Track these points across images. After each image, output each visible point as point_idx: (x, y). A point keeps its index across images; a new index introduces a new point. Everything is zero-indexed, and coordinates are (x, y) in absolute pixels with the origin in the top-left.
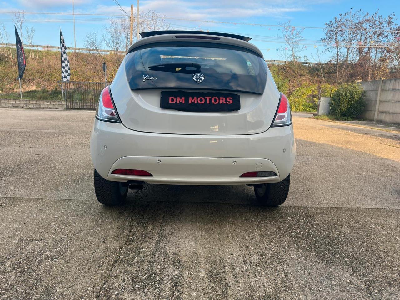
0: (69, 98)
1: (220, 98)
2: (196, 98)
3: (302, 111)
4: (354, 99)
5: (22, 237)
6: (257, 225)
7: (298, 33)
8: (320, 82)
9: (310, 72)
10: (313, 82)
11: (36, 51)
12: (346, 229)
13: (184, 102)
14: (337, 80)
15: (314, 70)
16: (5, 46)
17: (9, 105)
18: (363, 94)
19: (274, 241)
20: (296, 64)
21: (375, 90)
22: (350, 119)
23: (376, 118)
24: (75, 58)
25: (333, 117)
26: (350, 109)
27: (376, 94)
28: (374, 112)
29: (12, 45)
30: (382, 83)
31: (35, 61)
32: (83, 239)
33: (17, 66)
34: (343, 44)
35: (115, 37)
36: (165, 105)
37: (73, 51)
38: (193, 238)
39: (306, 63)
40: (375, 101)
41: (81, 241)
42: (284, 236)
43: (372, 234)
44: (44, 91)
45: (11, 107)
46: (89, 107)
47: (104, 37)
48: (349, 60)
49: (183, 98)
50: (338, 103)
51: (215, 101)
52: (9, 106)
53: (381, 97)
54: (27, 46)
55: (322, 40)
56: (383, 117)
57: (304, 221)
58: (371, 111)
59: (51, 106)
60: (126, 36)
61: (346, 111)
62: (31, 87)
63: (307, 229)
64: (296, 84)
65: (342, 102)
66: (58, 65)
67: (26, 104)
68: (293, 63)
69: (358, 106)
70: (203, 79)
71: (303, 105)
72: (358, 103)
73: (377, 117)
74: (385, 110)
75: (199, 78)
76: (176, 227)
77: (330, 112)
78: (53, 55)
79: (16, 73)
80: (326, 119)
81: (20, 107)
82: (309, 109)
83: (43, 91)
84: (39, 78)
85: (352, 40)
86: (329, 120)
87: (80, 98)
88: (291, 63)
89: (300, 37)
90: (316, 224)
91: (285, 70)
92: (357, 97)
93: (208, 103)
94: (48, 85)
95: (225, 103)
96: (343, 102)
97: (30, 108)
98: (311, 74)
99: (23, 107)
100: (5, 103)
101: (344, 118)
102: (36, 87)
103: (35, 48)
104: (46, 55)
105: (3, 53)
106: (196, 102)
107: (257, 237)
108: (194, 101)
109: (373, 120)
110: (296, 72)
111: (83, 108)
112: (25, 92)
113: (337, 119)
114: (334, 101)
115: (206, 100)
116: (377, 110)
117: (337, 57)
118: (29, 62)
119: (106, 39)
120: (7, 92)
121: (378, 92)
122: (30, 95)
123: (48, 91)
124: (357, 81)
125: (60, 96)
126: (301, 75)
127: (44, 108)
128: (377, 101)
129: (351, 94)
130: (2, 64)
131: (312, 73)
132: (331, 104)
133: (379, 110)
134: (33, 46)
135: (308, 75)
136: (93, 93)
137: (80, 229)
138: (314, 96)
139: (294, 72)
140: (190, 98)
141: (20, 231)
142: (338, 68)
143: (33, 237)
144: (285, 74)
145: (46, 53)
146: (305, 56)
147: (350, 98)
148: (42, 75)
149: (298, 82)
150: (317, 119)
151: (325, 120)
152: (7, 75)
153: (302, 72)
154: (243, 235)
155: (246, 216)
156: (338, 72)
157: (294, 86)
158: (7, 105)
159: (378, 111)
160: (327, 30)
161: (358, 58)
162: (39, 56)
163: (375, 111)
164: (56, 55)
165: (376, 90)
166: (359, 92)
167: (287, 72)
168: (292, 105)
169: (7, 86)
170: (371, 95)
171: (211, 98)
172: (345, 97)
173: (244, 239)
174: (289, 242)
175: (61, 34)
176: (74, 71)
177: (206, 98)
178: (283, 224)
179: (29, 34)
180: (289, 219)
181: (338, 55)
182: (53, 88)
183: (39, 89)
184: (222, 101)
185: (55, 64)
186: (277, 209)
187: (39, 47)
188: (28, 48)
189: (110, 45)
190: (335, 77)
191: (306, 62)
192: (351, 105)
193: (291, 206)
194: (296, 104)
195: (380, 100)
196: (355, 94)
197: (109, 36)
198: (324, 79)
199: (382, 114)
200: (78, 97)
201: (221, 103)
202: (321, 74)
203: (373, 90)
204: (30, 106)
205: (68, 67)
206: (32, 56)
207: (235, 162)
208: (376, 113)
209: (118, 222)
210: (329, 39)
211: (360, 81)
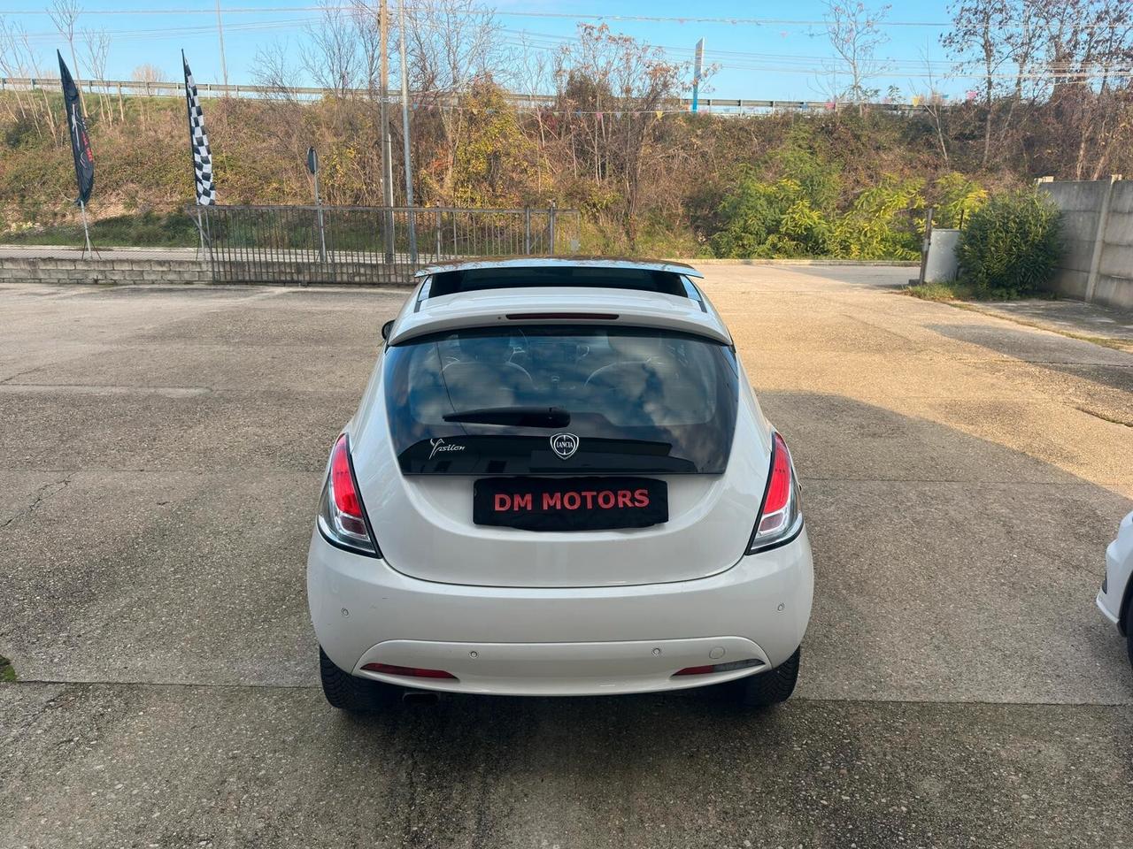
0: (218, 237)
1: (619, 492)
2: (559, 494)
3: (880, 257)
4: (1029, 238)
5: (167, 829)
6: (714, 776)
7: (870, 18)
8: (936, 168)
9: (905, 135)
10: (916, 167)
11: (118, 100)
12: (930, 786)
13: (529, 508)
14: (986, 158)
15: (919, 130)
16: (30, 87)
17: (60, 276)
18: (1058, 221)
19: (751, 832)
20: (864, 114)
21: (1090, 211)
22: (1015, 296)
23: (1089, 292)
24: (228, 116)
25: (967, 291)
26: (1016, 268)
27: (1094, 223)
28: (1085, 274)
29: (49, 82)
30: (1112, 192)
31: (115, 128)
32: (305, 835)
33: (68, 147)
34: (1006, 49)
35: (338, 53)
36: (484, 516)
37: (221, 94)
38: (558, 830)
39: (896, 108)
40: (1091, 242)
41: (302, 840)
42: (777, 815)
43: (995, 804)
44: (148, 218)
45: (64, 281)
46: (277, 277)
47: (307, 57)
48: (1023, 96)
49: (528, 497)
50: (981, 251)
51: (606, 501)
52: (59, 280)
53: (1107, 230)
54: (91, 83)
55: (943, 38)
56: (1111, 292)
57: (833, 756)
58: (1078, 271)
59: (171, 277)
60: (367, 51)
61: (1003, 273)
62: (112, 208)
63: (835, 789)
64: (863, 176)
65: (993, 249)
66: (180, 138)
67: (105, 271)
68: (856, 110)
69: (1041, 258)
70: (575, 449)
71: (882, 240)
72: (1041, 250)
73: (1094, 290)
74: (1116, 270)
75: (565, 445)
76: (518, 788)
77: (958, 272)
78: (165, 109)
79: (66, 169)
80: (944, 297)
81: (88, 281)
82: (900, 251)
83: (145, 218)
84: (132, 181)
85: (1034, 36)
86: (952, 299)
87: (249, 235)
88: (851, 110)
89: (876, 32)
90: (859, 767)
91: (832, 134)
92: (1037, 232)
93: (590, 506)
94: (158, 200)
95: (630, 505)
96: (994, 246)
97: (115, 283)
98: (909, 144)
99: (96, 282)
100: (48, 270)
101: (998, 292)
102: (125, 208)
103: (114, 91)
104: (145, 111)
105: (26, 107)
106: (558, 507)
107: (713, 820)
108: (555, 504)
109: (1082, 299)
110: (864, 139)
111: (259, 279)
112: (97, 224)
113: (978, 296)
114: (971, 245)
115: (584, 499)
116: (1096, 271)
117: (986, 90)
118: (100, 134)
119: (311, 63)
120: (46, 224)
121: (1100, 216)
122: (110, 231)
123: (159, 219)
124: (1040, 180)
125: (192, 231)
126: (878, 148)
127: (153, 283)
128: (1094, 242)
129: (1021, 224)
130: (27, 142)
131: (912, 139)
132: (959, 252)
133: (1101, 269)
134: (109, 84)
135: (899, 147)
136: (283, 221)
137: (294, 799)
138: (917, 213)
139: (857, 137)
140: (544, 495)
141: (161, 809)
142: (989, 124)
143: (191, 830)
144: (831, 145)
145: (144, 103)
146: (891, 87)
147: (1016, 237)
148: (140, 170)
149: (869, 168)
150: (919, 297)
151: (941, 300)
152: (43, 175)
153: (882, 138)
154: (677, 816)
155: (691, 741)
156: (988, 136)
157: (858, 182)
158: (54, 275)
159: (1098, 273)
160: (957, 10)
161: (1051, 89)
162: (126, 115)
163: (1089, 272)
164: (172, 110)
165: (1094, 211)
166: (1044, 218)
167: (836, 140)
168: (851, 241)
169: (45, 208)
170: (1080, 224)
171: (595, 493)
172: (1001, 232)
173: (679, 828)
174: (788, 836)
175: (187, 72)
176: (227, 157)
177: (583, 494)
178: (781, 768)
179: (95, 49)
180: (795, 752)
181: (990, 83)
182: (172, 209)
183: (133, 212)
184: (624, 500)
185: (172, 137)
186: (770, 713)
187: (126, 86)
188: (95, 89)
189: (323, 80)
190: (980, 151)
191: (895, 103)
192: (1019, 257)
193: (805, 700)
194: (862, 238)
195: (1104, 242)
196: (1032, 222)
197: (321, 56)
198: (946, 158)
199: (1109, 282)
200: (242, 232)
201: (621, 505)
202: (940, 141)
203: (1085, 211)
204: (116, 278)
205: (210, 166)
206: (106, 113)
207: (657, 652)
208: (1092, 278)
209: (382, 772)
210: (965, 34)
211: (1050, 179)
